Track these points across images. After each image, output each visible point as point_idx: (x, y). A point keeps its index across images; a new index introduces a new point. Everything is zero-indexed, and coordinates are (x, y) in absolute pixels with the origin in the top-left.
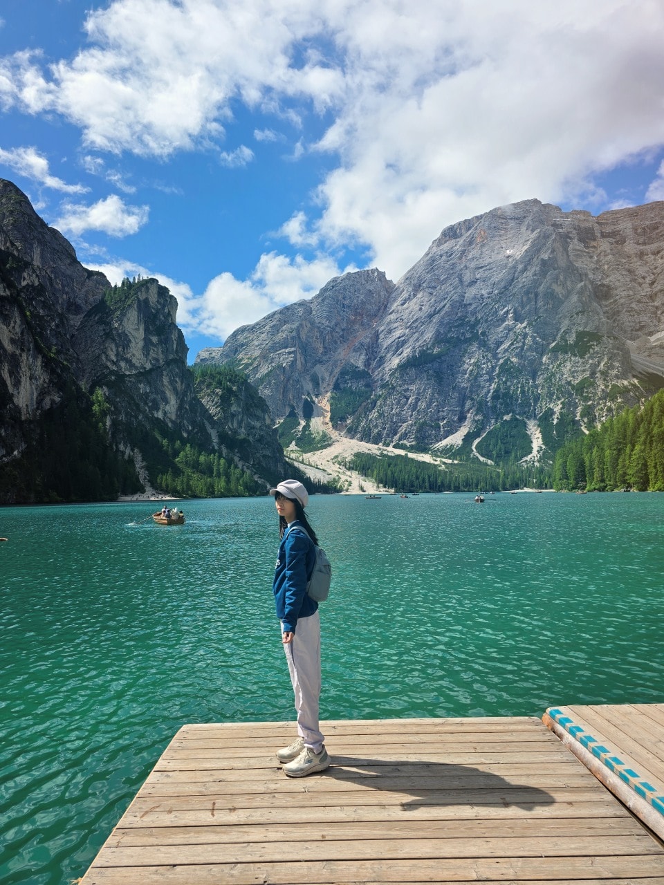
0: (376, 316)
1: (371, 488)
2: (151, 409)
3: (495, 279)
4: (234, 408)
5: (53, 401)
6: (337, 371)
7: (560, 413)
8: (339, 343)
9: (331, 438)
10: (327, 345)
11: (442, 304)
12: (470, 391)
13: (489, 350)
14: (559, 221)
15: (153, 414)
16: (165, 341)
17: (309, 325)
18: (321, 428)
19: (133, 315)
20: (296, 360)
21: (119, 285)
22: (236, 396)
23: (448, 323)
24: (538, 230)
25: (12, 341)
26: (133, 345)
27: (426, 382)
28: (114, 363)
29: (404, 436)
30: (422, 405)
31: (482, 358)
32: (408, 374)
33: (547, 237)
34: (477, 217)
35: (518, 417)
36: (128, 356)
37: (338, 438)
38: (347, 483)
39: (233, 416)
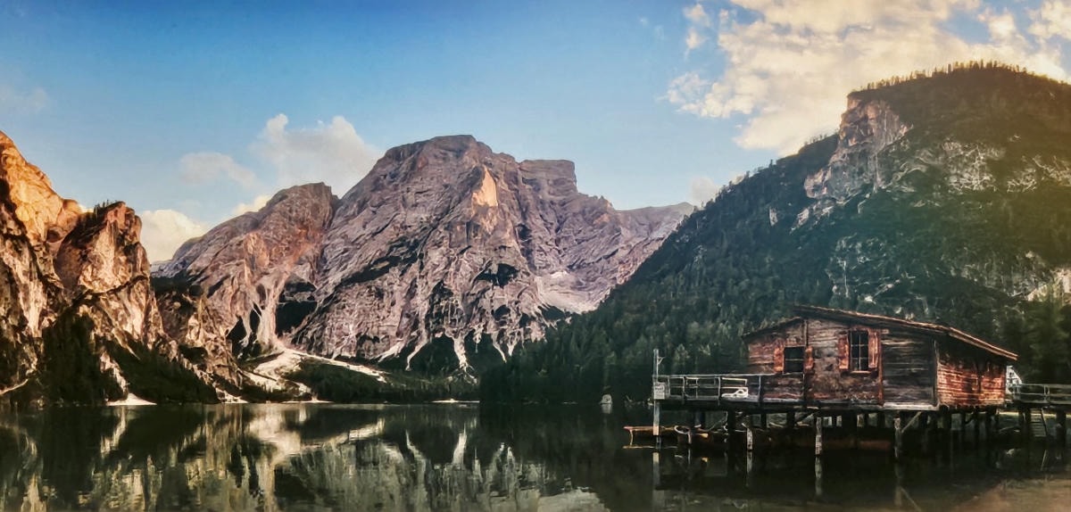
2: (121, 323)
5: (50, 321)
6: (282, 283)
8: (284, 255)
9: (276, 349)
10: (273, 258)
15: (121, 328)
18: (268, 339)
19: (105, 238)
21: (92, 211)
25: (25, 273)
26: (105, 265)
37: (283, 349)
39: (192, 328)
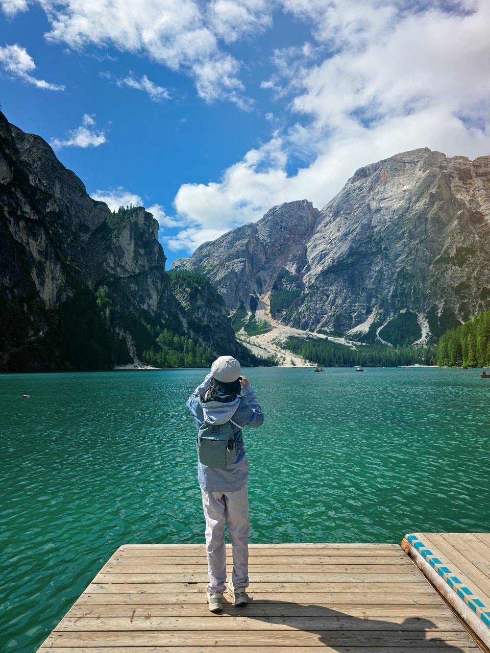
0: (305, 234)
1: (300, 363)
2: (139, 302)
3: (395, 208)
4: (199, 303)
5: (68, 296)
6: (276, 275)
7: (443, 308)
8: (277, 254)
9: (270, 325)
10: (268, 256)
11: (355, 226)
12: (376, 292)
13: (389, 261)
14: (444, 164)
15: (140, 306)
16: (149, 253)
17: (255, 242)
18: (263, 318)
19: (126, 233)
20: (245, 267)
21: (117, 211)
22: (201, 293)
23: (359, 241)
24: (428, 171)
25: (39, 252)
26: (126, 255)
27: (342, 284)
28: (112, 268)
29: (325, 325)
30: (339, 301)
31: (384, 267)
32: (328, 278)
33: (434, 176)
34: (382, 161)
35: (411, 311)
36: (123, 263)
37: (276, 325)
38: (282, 359)
39: (199, 308)
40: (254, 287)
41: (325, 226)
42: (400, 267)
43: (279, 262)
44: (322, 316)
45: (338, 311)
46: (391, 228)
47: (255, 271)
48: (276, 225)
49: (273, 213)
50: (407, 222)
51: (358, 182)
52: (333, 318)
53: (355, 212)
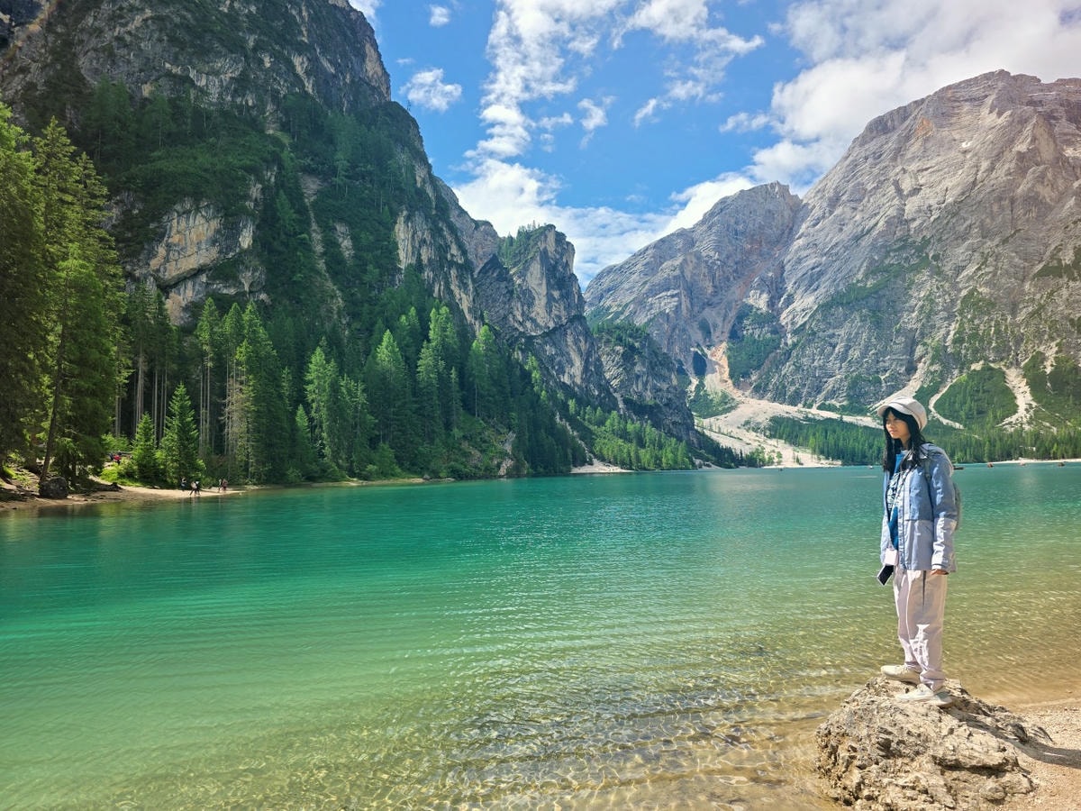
0: (778, 242)
1: (809, 460)
2: (558, 372)
3: (948, 183)
4: (638, 368)
6: (732, 314)
7: (1055, 358)
8: (732, 279)
9: (733, 399)
10: (717, 283)
11: (873, 221)
12: (923, 334)
13: (946, 279)
14: (1037, 95)
15: (559, 378)
16: (566, 296)
17: (695, 260)
18: (720, 388)
19: (536, 269)
20: (681, 304)
22: (640, 353)
23: (882, 246)
24: (1008, 113)
27: (859, 324)
28: (522, 323)
29: (832, 394)
30: (855, 354)
31: (936, 290)
32: (833, 315)
33: (1023, 121)
34: (916, 102)
35: (992, 365)
36: (533, 315)
37: (743, 399)
38: (775, 455)
39: (638, 377)
40: (697, 336)
41: (815, 225)
42: (966, 288)
43: (735, 291)
44: (825, 380)
45: (853, 371)
46: (945, 222)
47: (696, 309)
48: (728, 230)
49: (722, 210)
50: (974, 207)
51: (874, 142)
52: (846, 384)
53: (871, 196)
